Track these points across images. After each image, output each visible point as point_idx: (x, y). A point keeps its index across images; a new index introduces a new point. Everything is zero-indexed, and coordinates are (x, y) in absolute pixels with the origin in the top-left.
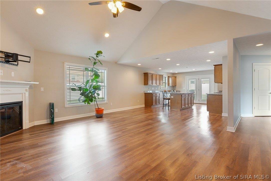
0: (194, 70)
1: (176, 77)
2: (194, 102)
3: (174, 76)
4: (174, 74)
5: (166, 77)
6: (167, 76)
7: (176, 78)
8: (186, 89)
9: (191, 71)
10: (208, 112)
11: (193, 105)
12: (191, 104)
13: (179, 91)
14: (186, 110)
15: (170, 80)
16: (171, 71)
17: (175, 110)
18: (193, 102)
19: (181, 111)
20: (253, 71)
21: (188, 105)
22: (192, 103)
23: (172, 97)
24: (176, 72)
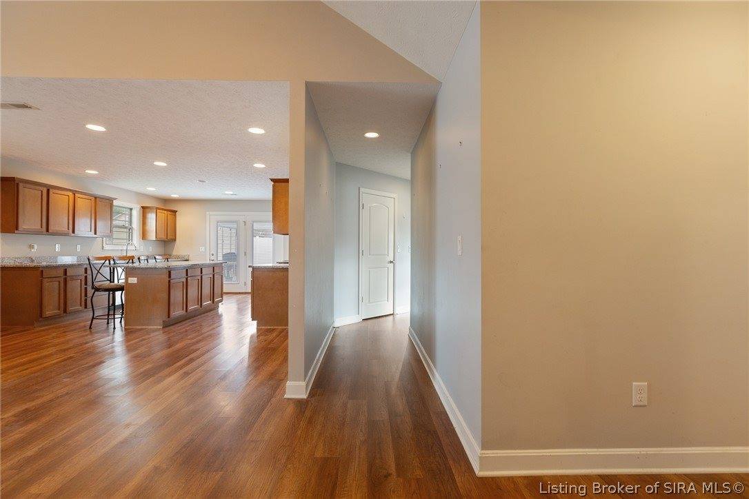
0: (228, 193)
1: (175, 212)
2: (224, 291)
3: (168, 208)
4: (166, 201)
5: (131, 209)
6: (139, 206)
7: (175, 215)
8: (207, 249)
9: (223, 197)
10: (255, 322)
11: (221, 301)
12: (213, 298)
13: (186, 258)
14: (188, 323)
15: (151, 217)
16: (151, 190)
17: (142, 329)
18: (222, 291)
19: (167, 329)
20: (360, 207)
21: (200, 300)
22: (216, 295)
23: (133, 280)
24: (175, 196)
